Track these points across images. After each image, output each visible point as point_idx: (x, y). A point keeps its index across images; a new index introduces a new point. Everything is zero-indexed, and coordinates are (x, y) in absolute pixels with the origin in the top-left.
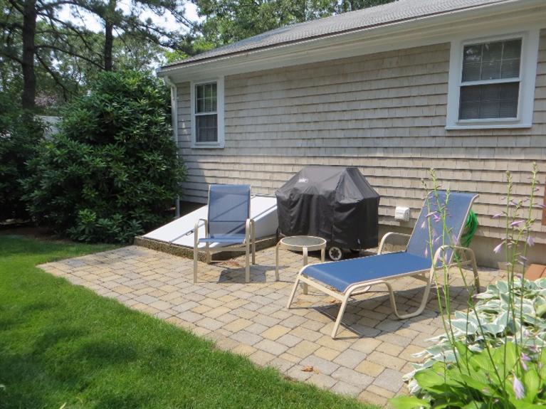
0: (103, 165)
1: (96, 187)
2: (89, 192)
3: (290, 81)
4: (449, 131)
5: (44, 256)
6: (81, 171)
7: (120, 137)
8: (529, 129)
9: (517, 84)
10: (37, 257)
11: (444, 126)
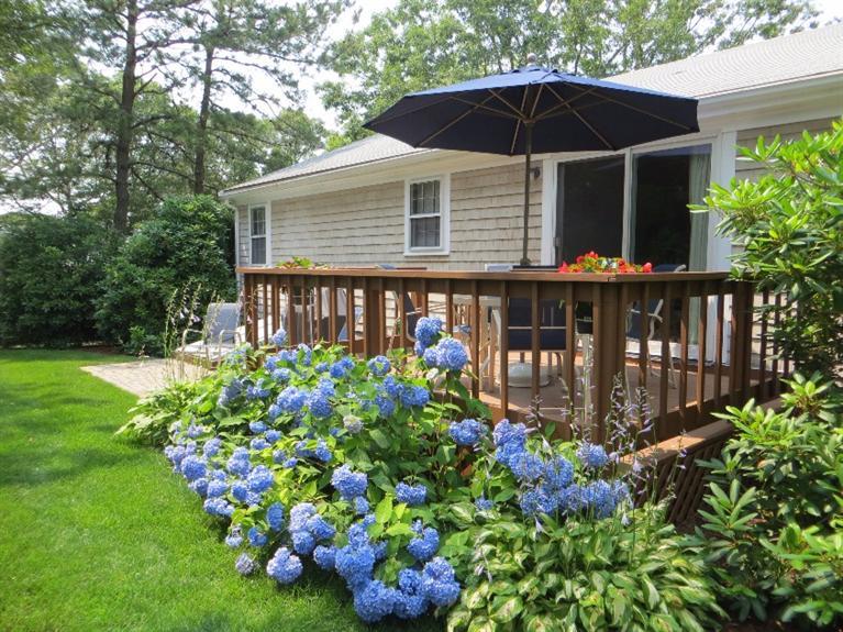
0: (153, 286)
1: (148, 307)
2: (140, 310)
3: (313, 209)
4: (407, 257)
5: (88, 362)
6: (135, 291)
7: (172, 261)
8: (448, 256)
9: (438, 218)
10: (81, 362)
11: (402, 253)
